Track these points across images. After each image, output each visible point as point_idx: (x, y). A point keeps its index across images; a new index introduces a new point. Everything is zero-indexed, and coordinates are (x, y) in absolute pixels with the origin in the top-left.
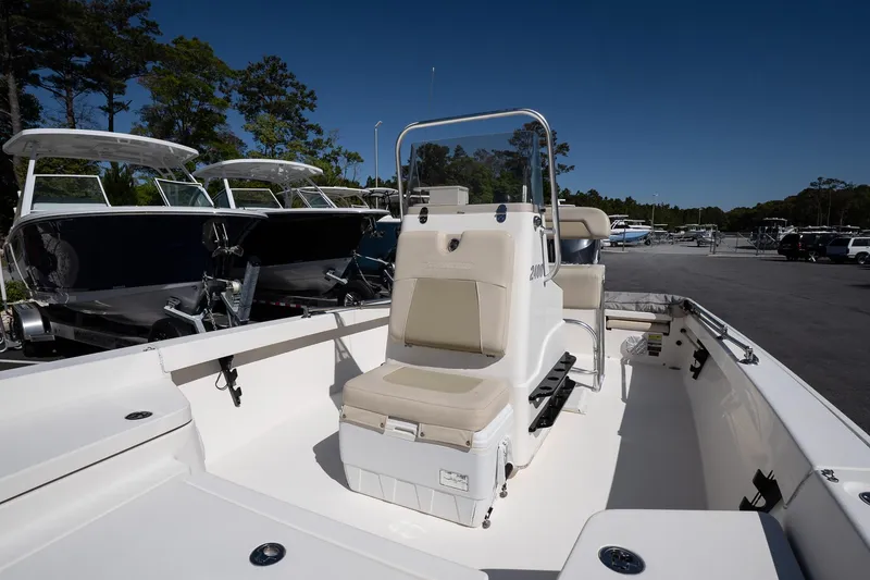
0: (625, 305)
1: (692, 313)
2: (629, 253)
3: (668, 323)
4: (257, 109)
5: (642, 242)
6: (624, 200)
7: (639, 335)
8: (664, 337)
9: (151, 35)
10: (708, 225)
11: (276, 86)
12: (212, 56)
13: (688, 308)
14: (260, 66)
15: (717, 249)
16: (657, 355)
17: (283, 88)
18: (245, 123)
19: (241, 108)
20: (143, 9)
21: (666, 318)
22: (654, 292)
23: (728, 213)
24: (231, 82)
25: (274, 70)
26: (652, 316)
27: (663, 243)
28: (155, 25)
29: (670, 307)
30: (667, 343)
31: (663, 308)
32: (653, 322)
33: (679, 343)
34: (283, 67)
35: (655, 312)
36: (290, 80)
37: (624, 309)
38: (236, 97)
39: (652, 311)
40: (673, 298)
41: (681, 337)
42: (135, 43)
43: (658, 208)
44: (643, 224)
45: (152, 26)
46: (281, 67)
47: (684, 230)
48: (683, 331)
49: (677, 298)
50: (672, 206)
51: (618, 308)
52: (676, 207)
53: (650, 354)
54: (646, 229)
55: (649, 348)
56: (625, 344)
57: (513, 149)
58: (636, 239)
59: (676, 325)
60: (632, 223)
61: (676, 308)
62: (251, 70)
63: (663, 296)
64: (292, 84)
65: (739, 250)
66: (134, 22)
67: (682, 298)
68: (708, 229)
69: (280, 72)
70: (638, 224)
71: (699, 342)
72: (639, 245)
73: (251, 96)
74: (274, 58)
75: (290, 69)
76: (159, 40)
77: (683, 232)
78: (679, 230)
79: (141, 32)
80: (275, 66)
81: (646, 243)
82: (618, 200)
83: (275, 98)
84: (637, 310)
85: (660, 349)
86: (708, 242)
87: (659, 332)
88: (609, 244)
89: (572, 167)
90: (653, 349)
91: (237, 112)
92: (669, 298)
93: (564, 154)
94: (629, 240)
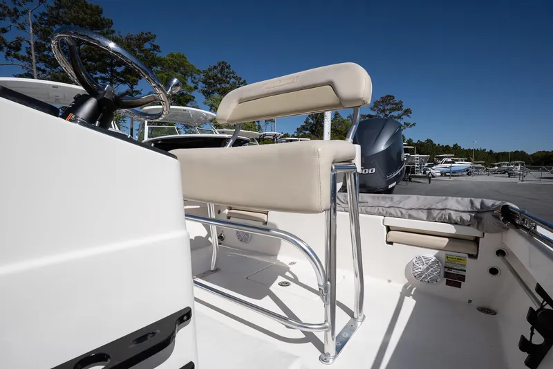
0: (413, 213)
1: (517, 227)
2: (455, 180)
3: (476, 241)
4: (213, 92)
5: (465, 173)
6: (451, 146)
7: (431, 255)
8: (469, 261)
9: (155, 52)
10: (516, 162)
11: (224, 79)
12: (186, 62)
13: (508, 217)
14: (215, 67)
15: (525, 179)
16: (459, 285)
17: (228, 79)
18: (205, 100)
19: (204, 92)
20: (152, 38)
21: (472, 232)
22: (453, 195)
23: (532, 155)
24: (198, 76)
25: (222, 69)
26: (450, 229)
27: (481, 174)
28: (158, 47)
29: (478, 217)
30: (474, 270)
31: (467, 217)
32: (451, 238)
33: (494, 271)
34: (228, 67)
35: (455, 223)
36: (232, 75)
37: (410, 217)
38: (201, 86)
39: (450, 221)
40: (482, 204)
41: (497, 262)
42: (146, 57)
43: (476, 151)
44: (465, 161)
45: (156, 48)
46: (227, 68)
47: (497, 166)
48: (501, 253)
49: (489, 203)
50: (488, 150)
51: (402, 216)
52: (491, 151)
53: (448, 283)
54: (468, 164)
55: (446, 275)
56: (411, 266)
57: (373, 113)
58: (460, 171)
59: (489, 243)
60: (457, 161)
61: (487, 217)
62: (210, 70)
63: (467, 200)
64: (233, 77)
65: (542, 180)
66: (147, 46)
67: (498, 203)
68: (517, 165)
69: (226, 70)
70: (462, 161)
71: (540, 289)
72: (462, 175)
73: (209, 85)
74: (223, 62)
75: (232, 69)
76: (159, 55)
77: (496, 168)
78: (494, 166)
79: (149, 51)
80: (223, 66)
81: (468, 174)
82: (447, 146)
83: (223, 85)
84: (428, 219)
85: (463, 278)
86: (517, 174)
87: (461, 252)
88: (440, 174)
89: (414, 124)
90: (454, 278)
91: (201, 94)
92: (477, 204)
93: (408, 116)
94: (454, 172)
